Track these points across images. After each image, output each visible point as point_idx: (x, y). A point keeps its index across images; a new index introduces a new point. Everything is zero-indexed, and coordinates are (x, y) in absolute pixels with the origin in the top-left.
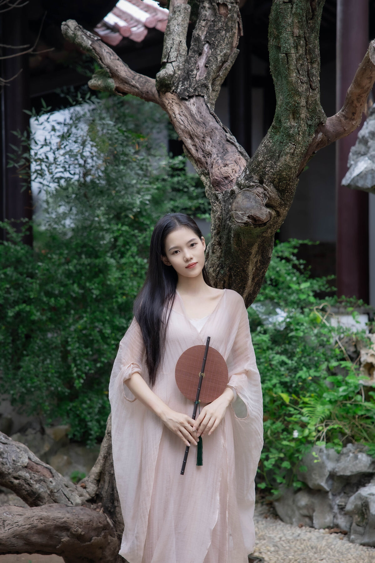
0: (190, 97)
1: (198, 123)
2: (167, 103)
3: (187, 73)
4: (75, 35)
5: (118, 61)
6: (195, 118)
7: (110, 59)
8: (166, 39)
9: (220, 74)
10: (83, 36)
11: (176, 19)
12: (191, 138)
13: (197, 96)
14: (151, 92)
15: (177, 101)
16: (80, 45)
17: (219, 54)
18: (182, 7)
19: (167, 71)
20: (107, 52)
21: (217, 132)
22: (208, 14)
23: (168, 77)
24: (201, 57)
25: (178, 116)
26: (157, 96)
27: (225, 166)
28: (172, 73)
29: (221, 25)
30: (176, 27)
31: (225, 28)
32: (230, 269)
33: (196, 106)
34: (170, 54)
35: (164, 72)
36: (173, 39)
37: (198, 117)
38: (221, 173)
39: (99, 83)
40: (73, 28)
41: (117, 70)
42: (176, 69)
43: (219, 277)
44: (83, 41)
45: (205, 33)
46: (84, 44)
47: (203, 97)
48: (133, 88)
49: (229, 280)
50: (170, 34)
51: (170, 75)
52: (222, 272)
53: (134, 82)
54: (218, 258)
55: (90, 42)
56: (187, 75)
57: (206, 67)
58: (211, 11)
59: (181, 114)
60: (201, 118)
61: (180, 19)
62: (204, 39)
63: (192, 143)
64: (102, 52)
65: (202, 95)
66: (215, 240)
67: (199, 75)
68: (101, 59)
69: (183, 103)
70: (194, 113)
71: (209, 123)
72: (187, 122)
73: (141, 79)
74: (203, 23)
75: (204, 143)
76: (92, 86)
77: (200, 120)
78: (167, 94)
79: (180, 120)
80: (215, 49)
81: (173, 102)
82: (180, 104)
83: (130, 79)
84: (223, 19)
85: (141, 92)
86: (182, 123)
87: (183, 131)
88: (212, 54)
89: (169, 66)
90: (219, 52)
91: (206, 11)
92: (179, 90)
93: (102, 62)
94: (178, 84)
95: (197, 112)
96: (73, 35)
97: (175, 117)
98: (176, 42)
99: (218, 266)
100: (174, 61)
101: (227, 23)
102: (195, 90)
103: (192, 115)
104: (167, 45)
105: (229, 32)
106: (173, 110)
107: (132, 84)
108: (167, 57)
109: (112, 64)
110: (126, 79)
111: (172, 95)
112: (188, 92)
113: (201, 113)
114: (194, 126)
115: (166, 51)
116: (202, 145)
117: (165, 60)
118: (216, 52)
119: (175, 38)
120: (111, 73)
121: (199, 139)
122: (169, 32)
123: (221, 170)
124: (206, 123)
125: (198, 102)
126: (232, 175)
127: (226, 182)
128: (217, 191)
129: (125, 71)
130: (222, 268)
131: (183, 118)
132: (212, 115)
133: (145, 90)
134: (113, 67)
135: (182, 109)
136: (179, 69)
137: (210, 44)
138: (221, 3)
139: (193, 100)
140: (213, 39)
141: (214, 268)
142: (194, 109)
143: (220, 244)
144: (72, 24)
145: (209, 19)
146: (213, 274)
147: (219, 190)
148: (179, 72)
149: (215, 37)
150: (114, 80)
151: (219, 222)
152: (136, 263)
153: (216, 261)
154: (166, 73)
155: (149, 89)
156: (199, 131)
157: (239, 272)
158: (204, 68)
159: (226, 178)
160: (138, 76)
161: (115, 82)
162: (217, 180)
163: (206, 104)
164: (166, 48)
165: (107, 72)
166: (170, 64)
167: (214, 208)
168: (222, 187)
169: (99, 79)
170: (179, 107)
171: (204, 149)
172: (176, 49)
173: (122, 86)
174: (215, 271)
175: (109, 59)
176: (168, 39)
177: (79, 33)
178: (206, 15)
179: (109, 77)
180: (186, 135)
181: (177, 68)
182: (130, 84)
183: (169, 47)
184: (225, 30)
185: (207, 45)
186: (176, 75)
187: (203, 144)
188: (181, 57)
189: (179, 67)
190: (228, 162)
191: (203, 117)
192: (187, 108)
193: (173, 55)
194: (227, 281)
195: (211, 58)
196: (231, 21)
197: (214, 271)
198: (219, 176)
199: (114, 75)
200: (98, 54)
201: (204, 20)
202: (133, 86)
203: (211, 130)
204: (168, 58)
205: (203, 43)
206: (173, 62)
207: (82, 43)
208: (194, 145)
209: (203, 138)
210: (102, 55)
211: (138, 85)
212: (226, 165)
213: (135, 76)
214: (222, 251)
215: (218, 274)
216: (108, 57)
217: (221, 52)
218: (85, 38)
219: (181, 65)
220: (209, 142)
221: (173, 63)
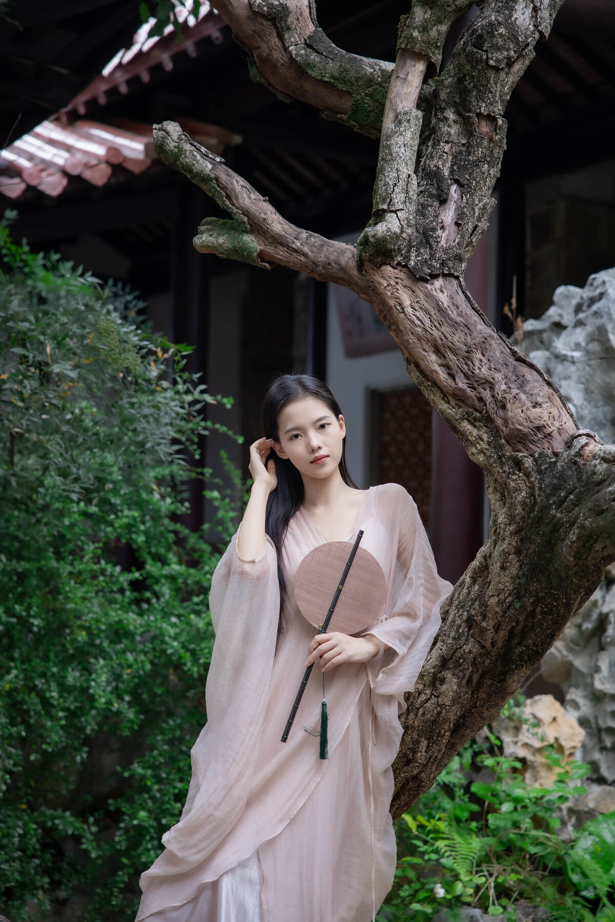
0: (434, 277)
1: (455, 325)
2: (385, 285)
3: (424, 233)
4: (180, 150)
5: (264, 203)
6: (448, 315)
7: (250, 198)
8: (383, 169)
9: (474, 241)
10: (195, 153)
11: (401, 135)
12: (437, 351)
13: (445, 276)
14: (337, 263)
15: (407, 282)
16: (189, 169)
17: (477, 205)
18: (413, 114)
19: (390, 226)
20: (242, 186)
21: (493, 342)
22: (453, 131)
23: (392, 238)
24: (446, 206)
25: (409, 310)
26: (355, 272)
27: (534, 407)
28: (398, 230)
29: (482, 152)
30: (402, 150)
31: (488, 159)
32: (538, 600)
33: (446, 293)
34: (393, 196)
35: (385, 228)
36: (397, 170)
37: (454, 315)
38: (528, 419)
39: (221, 240)
40: (175, 137)
41: (265, 219)
42: (404, 223)
43: (508, 614)
44: (194, 162)
45: (449, 164)
46: (197, 168)
47: (457, 278)
48: (295, 255)
49: (526, 620)
50: (392, 159)
51: (395, 233)
52: (518, 605)
53: (299, 244)
54: (512, 577)
55: (210, 166)
56: (426, 237)
57: (458, 224)
58: (458, 126)
59: (416, 306)
60: (459, 315)
61: (409, 135)
62: (449, 175)
63: (440, 362)
64: (232, 184)
65: (456, 274)
66: (510, 544)
67: (446, 237)
68: (228, 197)
69: (420, 288)
70: (446, 305)
71: (475, 326)
72: (429, 322)
73: (312, 239)
74: (447, 148)
75: (469, 362)
76: (203, 246)
77: (459, 319)
78: (384, 268)
79: (414, 317)
80: (472, 195)
81: (397, 283)
82: (415, 288)
83: (291, 238)
84: (485, 143)
85: (314, 263)
86: (418, 322)
87: (419, 338)
88: (467, 203)
89: (391, 217)
90: (477, 202)
91: (449, 126)
92: (412, 263)
93: (233, 204)
94: (409, 251)
95: (451, 305)
96: (176, 150)
97: (404, 312)
98: (403, 176)
99: (510, 595)
100: (401, 210)
101: (492, 151)
102: (443, 264)
103: (440, 310)
104: (388, 179)
105: (493, 167)
106: (397, 298)
107: (294, 246)
108: (388, 200)
109: (254, 207)
110: (282, 236)
111: (396, 271)
112: (430, 267)
113: (458, 308)
114: (446, 329)
115: (386, 190)
116: (465, 366)
117: (385, 207)
118: (473, 201)
119: (401, 169)
120: (250, 224)
121: (456, 354)
122: (389, 157)
123: (528, 413)
124: (469, 326)
125: (448, 286)
126: (549, 423)
127: (539, 436)
128: (519, 451)
129: (280, 223)
130: (519, 597)
131: (420, 314)
132: (477, 312)
133: (322, 259)
134: (257, 214)
135: (417, 297)
136: (409, 226)
137: (461, 185)
138: (485, 113)
139: (438, 283)
140: (467, 176)
141: (502, 597)
142: (444, 299)
143: (518, 552)
144: (175, 130)
145: (456, 141)
146: (497, 609)
147: (523, 450)
148: (409, 231)
149: (470, 174)
150: (255, 237)
151: (523, 509)
152: (103, 572)
153: (507, 584)
154: (389, 230)
155: (332, 257)
156: (457, 339)
157: (557, 606)
158: (454, 228)
159: (539, 429)
160: (304, 234)
161: (258, 241)
162: (520, 431)
163: (463, 292)
164: (385, 185)
165: (244, 223)
166: (394, 215)
167: (512, 484)
168: (531, 446)
169: (219, 235)
170: (410, 293)
171: (470, 373)
172: (403, 189)
173: (270, 250)
174: (502, 604)
175: (247, 199)
176: (388, 168)
177: (188, 147)
178: (449, 134)
179: (246, 232)
180: (426, 347)
181: (406, 222)
182: (289, 247)
183: (391, 183)
184: (489, 163)
185: (454, 187)
186: (404, 235)
187: (466, 364)
188: (410, 203)
189: (408, 222)
190: (540, 400)
191: (464, 314)
192: (429, 296)
193: (398, 198)
194: (522, 623)
195: (465, 210)
196: (498, 148)
197: (500, 603)
198: (526, 424)
199: (257, 228)
200: (224, 188)
201: (447, 142)
202: (296, 251)
203: (483, 339)
204: (389, 204)
205: (449, 181)
206: (398, 210)
207: (194, 165)
208: (447, 367)
209: (468, 352)
210: (233, 190)
211: (306, 249)
212: (536, 405)
213: (299, 233)
214: (521, 566)
215: (508, 609)
216: (245, 196)
217: (480, 201)
218: (198, 157)
219: (411, 217)
220: (481, 360)
221: (399, 214)
